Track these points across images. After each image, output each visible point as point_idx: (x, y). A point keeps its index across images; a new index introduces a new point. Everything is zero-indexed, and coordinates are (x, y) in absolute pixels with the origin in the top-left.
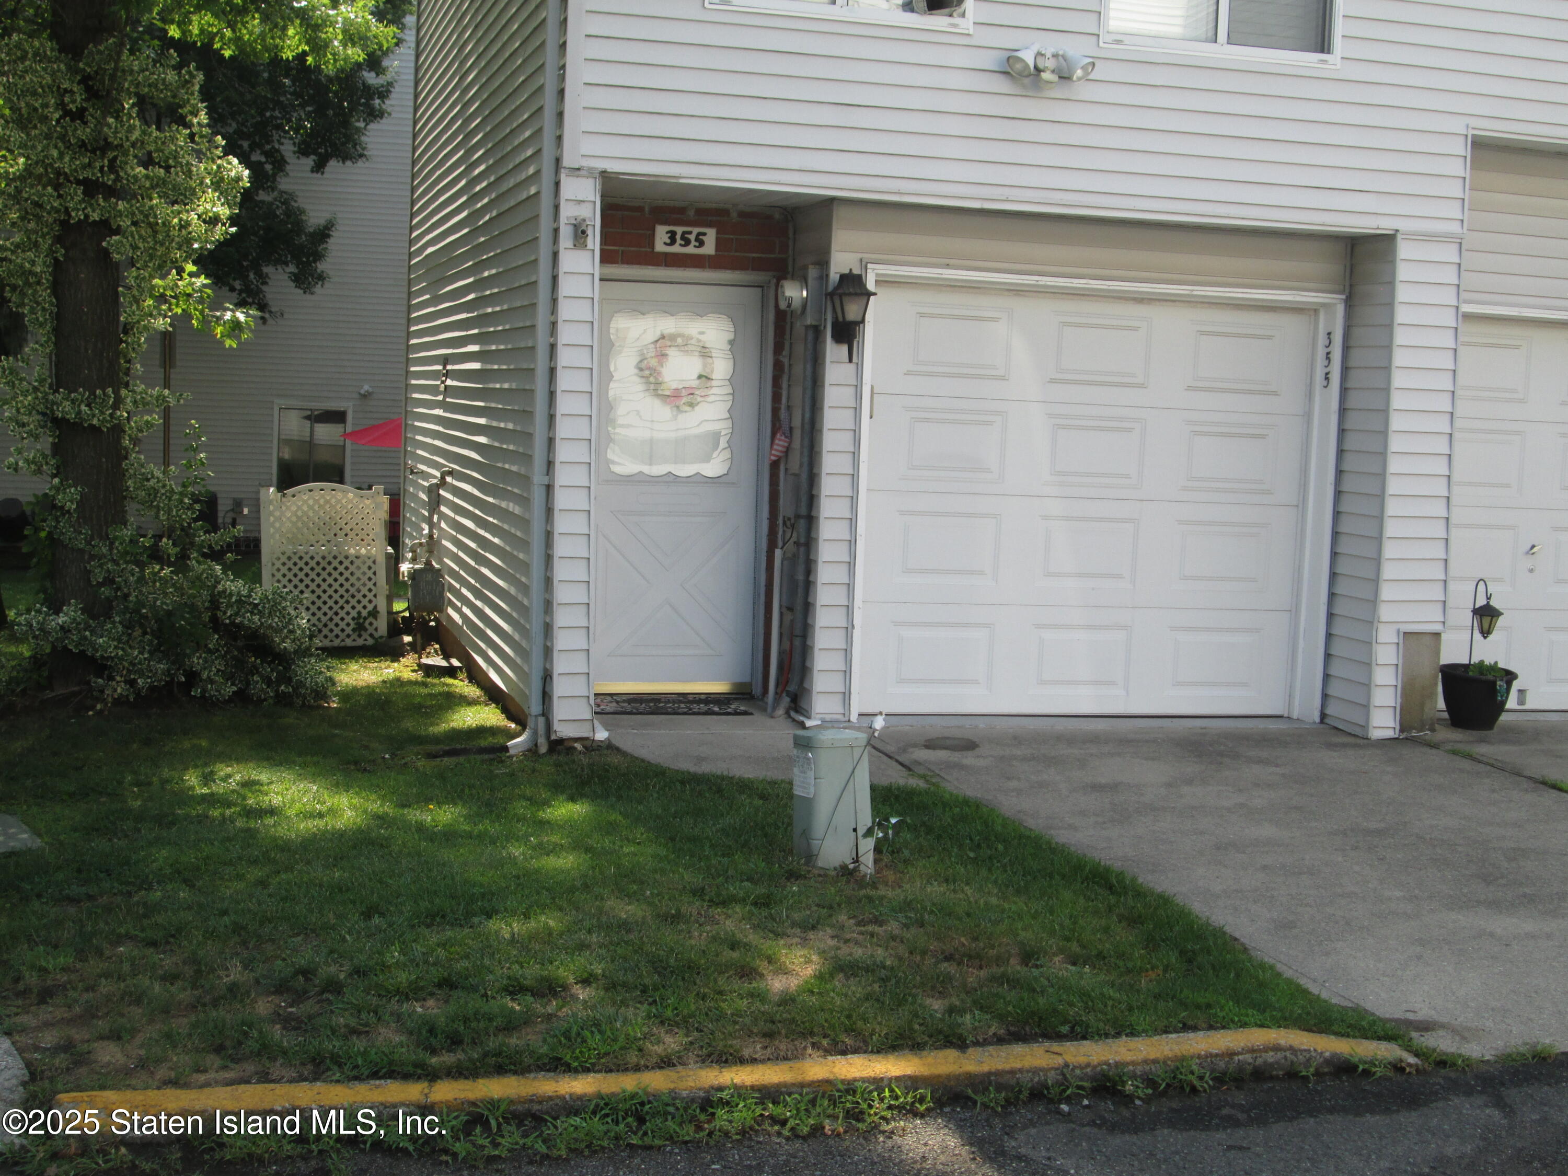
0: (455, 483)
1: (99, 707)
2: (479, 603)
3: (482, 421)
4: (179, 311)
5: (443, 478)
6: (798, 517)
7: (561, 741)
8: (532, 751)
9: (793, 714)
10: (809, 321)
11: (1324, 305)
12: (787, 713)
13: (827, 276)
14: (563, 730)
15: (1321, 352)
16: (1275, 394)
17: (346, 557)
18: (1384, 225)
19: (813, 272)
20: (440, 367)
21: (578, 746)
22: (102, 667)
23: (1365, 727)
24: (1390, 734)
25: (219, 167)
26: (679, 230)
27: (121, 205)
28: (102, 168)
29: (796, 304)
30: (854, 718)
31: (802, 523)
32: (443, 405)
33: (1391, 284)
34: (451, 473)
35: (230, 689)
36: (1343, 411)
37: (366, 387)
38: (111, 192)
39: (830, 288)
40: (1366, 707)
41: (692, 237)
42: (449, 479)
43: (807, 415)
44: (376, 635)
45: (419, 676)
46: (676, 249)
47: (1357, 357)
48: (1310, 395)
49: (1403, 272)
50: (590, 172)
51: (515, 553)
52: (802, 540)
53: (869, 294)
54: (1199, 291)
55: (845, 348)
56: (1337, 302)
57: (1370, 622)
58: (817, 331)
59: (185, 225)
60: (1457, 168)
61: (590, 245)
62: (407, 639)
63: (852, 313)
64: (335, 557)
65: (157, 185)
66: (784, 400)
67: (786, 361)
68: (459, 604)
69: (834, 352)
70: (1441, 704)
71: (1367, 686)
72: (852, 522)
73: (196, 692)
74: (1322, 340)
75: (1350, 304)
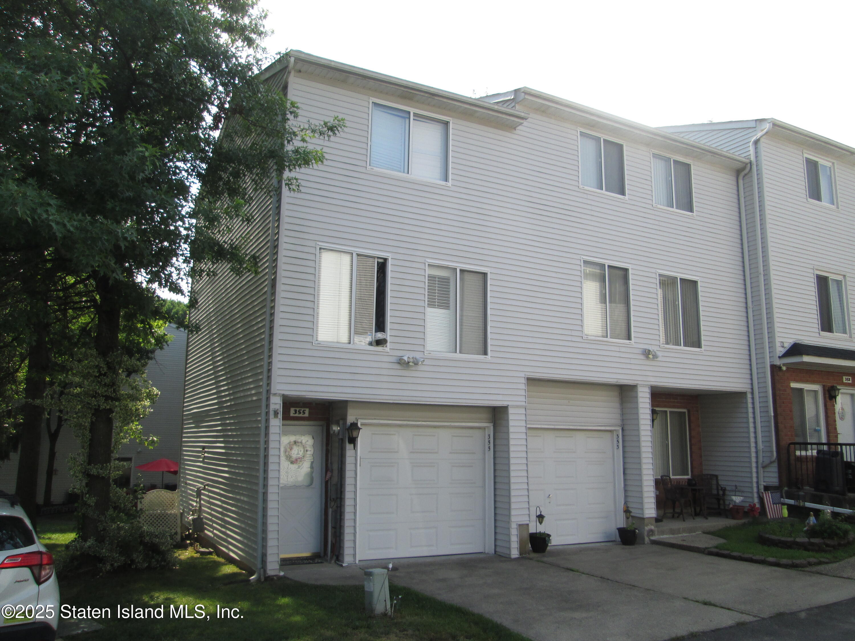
0: (209, 488)
1: (101, 574)
2: (223, 530)
3: (226, 469)
4: (133, 437)
5: (205, 486)
6: (337, 498)
7: (269, 577)
8: (258, 580)
9: (337, 562)
10: (341, 437)
11: (487, 427)
12: (335, 562)
13: (346, 423)
14: (270, 573)
15: (487, 441)
16: (475, 453)
17: (167, 514)
18: (505, 404)
19: (341, 422)
20: (201, 449)
21: (275, 578)
22: (101, 560)
23: (510, 554)
24: (517, 556)
25: (150, 391)
26: (298, 409)
27: (117, 403)
28: (111, 392)
29: (336, 431)
30: (357, 562)
31: (339, 500)
32: (203, 462)
33: (507, 420)
34: (208, 485)
35: (146, 565)
36: (495, 458)
37: (140, 449)
38: (113, 399)
39: (347, 427)
40: (509, 548)
41: (302, 411)
42: (207, 487)
43: (340, 466)
44: (177, 541)
45: (198, 555)
46: (297, 415)
47: (498, 442)
48: (484, 454)
49: (511, 417)
50: (279, 394)
51: (245, 513)
52: (339, 505)
53: (359, 429)
54: (453, 424)
55: (352, 445)
56: (491, 425)
57: (509, 522)
58: (342, 441)
59: (137, 410)
60: (523, 387)
61: (279, 417)
62: (188, 542)
63: (355, 434)
64: (163, 515)
65: (130, 397)
66: (329, 461)
67: (330, 448)
68: (212, 530)
69: (349, 447)
70: (530, 546)
71: (509, 542)
72: (355, 499)
73: (133, 567)
74: (487, 437)
75: (494, 427)
